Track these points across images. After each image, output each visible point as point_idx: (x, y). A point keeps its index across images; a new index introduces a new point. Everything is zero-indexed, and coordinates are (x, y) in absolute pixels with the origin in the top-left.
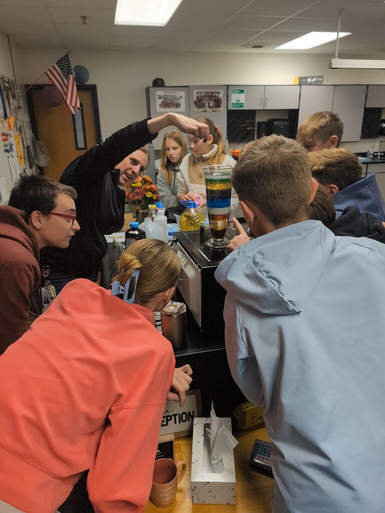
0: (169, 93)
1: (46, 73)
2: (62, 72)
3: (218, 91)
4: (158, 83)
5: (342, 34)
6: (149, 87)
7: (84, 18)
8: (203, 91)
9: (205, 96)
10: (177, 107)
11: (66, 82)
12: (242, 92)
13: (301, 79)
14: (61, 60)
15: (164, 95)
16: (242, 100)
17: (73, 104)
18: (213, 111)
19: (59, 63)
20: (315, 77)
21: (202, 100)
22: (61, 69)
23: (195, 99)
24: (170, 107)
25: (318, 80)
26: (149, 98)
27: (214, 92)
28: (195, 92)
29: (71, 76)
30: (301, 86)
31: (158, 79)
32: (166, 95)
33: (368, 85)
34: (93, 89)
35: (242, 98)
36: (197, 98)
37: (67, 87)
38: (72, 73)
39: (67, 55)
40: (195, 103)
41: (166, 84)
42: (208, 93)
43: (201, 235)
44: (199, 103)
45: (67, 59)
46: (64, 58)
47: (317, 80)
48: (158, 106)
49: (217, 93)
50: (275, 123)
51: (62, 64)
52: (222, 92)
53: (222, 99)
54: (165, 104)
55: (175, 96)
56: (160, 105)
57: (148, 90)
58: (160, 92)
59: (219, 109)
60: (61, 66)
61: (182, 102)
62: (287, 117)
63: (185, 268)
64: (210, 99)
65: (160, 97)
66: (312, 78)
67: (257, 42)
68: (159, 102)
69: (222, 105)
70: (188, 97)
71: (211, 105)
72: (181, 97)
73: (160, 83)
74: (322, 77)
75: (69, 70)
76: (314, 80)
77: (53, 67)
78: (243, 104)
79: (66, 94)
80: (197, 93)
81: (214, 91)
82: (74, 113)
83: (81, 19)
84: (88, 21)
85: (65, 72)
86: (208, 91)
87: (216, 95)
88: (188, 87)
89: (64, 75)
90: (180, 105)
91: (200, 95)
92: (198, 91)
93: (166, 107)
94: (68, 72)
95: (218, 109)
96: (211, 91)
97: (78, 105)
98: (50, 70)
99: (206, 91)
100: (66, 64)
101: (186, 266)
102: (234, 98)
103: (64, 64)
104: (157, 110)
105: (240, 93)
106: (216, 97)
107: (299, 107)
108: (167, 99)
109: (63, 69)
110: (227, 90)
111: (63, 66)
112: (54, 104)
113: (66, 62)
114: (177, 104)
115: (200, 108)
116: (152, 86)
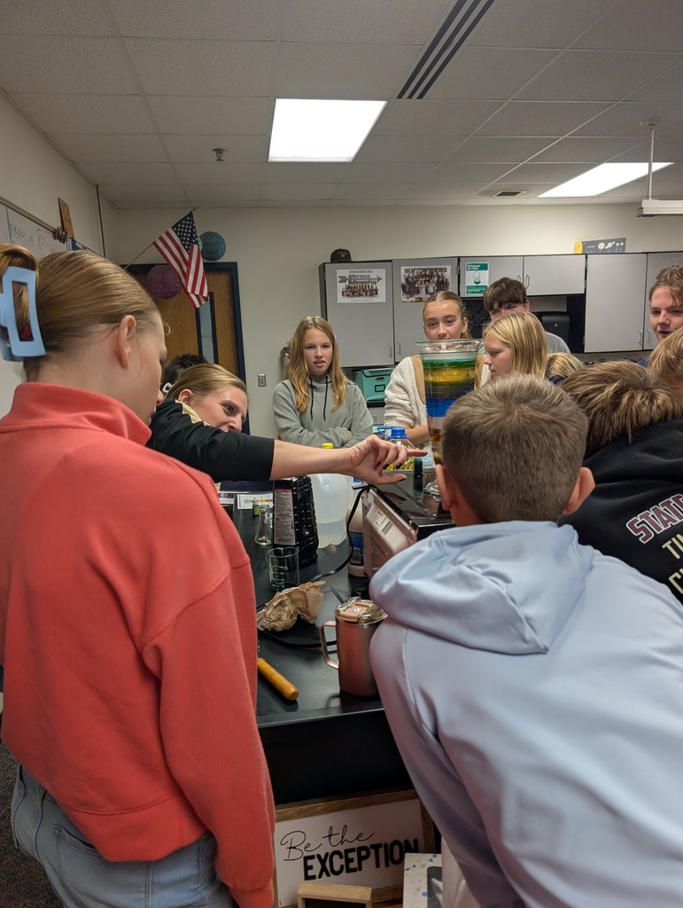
0: (359, 272)
1: (155, 243)
2: (182, 241)
3: (443, 267)
4: (340, 257)
5: (657, 166)
6: (324, 264)
7: (219, 151)
8: (417, 267)
9: (420, 276)
10: (371, 295)
11: (187, 256)
12: (484, 267)
13: (585, 244)
14: (180, 222)
15: (350, 276)
16: (484, 282)
17: (197, 292)
19: (177, 228)
20: (611, 241)
21: (415, 283)
22: (179, 236)
23: (403, 281)
24: (360, 295)
25: (618, 244)
26: (325, 282)
27: (436, 269)
28: (403, 269)
29: (196, 247)
30: (586, 255)
31: (340, 250)
32: (354, 276)
34: (231, 270)
35: (484, 277)
36: (407, 280)
37: (188, 264)
38: (197, 243)
39: (190, 215)
40: (403, 287)
41: (353, 258)
42: (426, 270)
43: (415, 476)
44: (410, 288)
45: (189, 221)
46: (185, 219)
47: (614, 245)
48: (339, 294)
49: (441, 270)
50: (545, 319)
51: (181, 228)
52: (449, 268)
53: (450, 281)
54: (352, 291)
55: (368, 276)
56: (343, 293)
57: (322, 268)
58: (343, 271)
60: (180, 232)
61: (381, 287)
62: (565, 310)
63: (386, 533)
64: (429, 281)
65: (343, 280)
66: (606, 242)
67: (507, 186)
68: (341, 287)
70: (391, 278)
71: (431, 289)
72: (379, 279)
73: (343, 256)
74: (624, 240)
75: (192, 238)
76: (610, 245)
77: (168, 234)
79: (186, 276)
80: (407, 271)
81: (434, 267)
82: (198, 306)
83: (215, 153)
84: (225, 156)
85: (186, 241)
86: (426, 267)
87: (440, 274)
88: (391, 261)
89: (184, 245)
90: (376, 291)
91: (411, 275)
92: (407, 268)
93: (353, 295)
94: (190, 242)
96: (430, 267)
97: (205, 294)
98: (161, 239)
99: (422, 267)
100: (188, 229)
101: (386, 530)
102: (470, 278)
103: (185, 228)
104: (339, 302)
105: (480, 269)
106: (439, 277)
107: (585, 290)
108: (355, 282)
109: (183, 236)
110: (459, 264)
111: (184, 232)
112: (169, 295)
113: (189, 225)
114: (372, 291)
115: (411, 296)
116: (329, 261)
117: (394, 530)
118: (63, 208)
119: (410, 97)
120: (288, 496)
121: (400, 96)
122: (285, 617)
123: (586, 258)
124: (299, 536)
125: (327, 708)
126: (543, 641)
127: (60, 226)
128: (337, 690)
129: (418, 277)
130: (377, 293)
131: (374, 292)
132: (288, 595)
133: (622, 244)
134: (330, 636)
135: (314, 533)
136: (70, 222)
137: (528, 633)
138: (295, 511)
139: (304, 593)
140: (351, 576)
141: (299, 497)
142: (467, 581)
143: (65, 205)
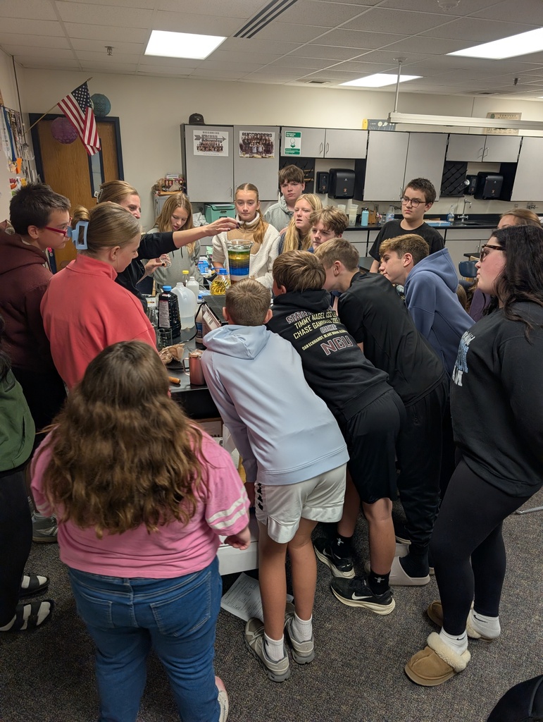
0: (209, 133)
1: (59, 104)
2: (79, 104)
3: (269, 133)
4: (196, 120)
6: (184, 124)
7: (109, 48)
8: (251, 132)
9: (253, 138)
10: (218, 151)
11: (83, 116)
12: (298, 135)
13: (370, 122)
14: (78, 89)
15: (203, 136)
16: (298, 146)
17: (92, 144)
18: (263, 157)
19: (75, 93)
20: (387, 121)
21: (249, 143)
22: (77, 100)
23: (241, 141)
24: (210, 150)
25: (391, 124)
26: (184, 139)
27: (264, 135)
28: (241, 132)
29: (90, 109)
30: (369, 131)
31: (196, 115)
32: (206, 136)
33: (449, 134)
34: (115, 122)
35: (298, 143)
36: (243, 141)
37: (85, 123)
38: (90, 106)
39: (85, 84)
40: (241, 146)
41: (206, 122)
42: (257, 134)
44: (246, 147)
45: (84, 89)
46: (81, 87)
47: (388, 124)
48: (195, 148)
49: (268, 135)
50: (338, 175)
51: (78, 93)
52: (273, 134)
53: (274, 144)
54: (204, 147)
55: (216, 136)
56: (198, 148)
57: (183, 127)
58: (198, 132)
59: (270, 155)
60: (78, 97)
61: (225, 144)
62: (353, 169)
63: (210, 325)
64: (259, 143)
65: (198, 138)
66: (383, 122)
67: (315, 79)
68: (196, 143)
69: (274, 151)
70: (233, 139)
71: (260, 149)
72: (224, 139)
73: (198, 119)
75: (87, 102)
76: (385, 124)
77: (68, 97)
78: (299, 150)
79: (84, 132)
80: (243, 134)
82: (92, 154)
83: (106, 49)
84: (113, 52)
85: (82, 104)
86: (257, 133)
87: (267, 138)
88: (232, 126)
89: (81, 107)
90: (222, 147)
91: (247, 137)
92: (244, 132)
93: (205, 149)
94: (85, 105)
95: (268, 155)
96: (260, 133)
97: (98, 146)
98: (63, 101)
99: (254, 132)
100: (84, 95)
101: (210, 323)
102: (288, 142)
103: (81, 94)
104: (195, 154)
105: (295, 136)
106: (266, 140)
107: (367, 156)
108: (207, 140)
109: (80, 100)
110: (280, 132)
111: (81, 97)
112: (68, 141)
113: (84, 92)
114: (218, 147)
115: (247, 153)
116: (188, 123)
117: (213, 323)
119: (242, 37)
120: (166, 304)
121: (236, 36)
122: (167, 358)
123: (369, 133)
124: (172, 323)
125: (185, 388)
126: (252, 356)
128: (189, 383)
129: (251, 139)
130: (222, 150)
131: (220, 149)
132: (169, 349)
133: (393, 124)
134: (187, 365)
135: (179, 322)
137: (249, 354)
138: (170, 312)
139: (176, 349)
140: (197, 343)
141: (172, 304)
142: (234, 339)
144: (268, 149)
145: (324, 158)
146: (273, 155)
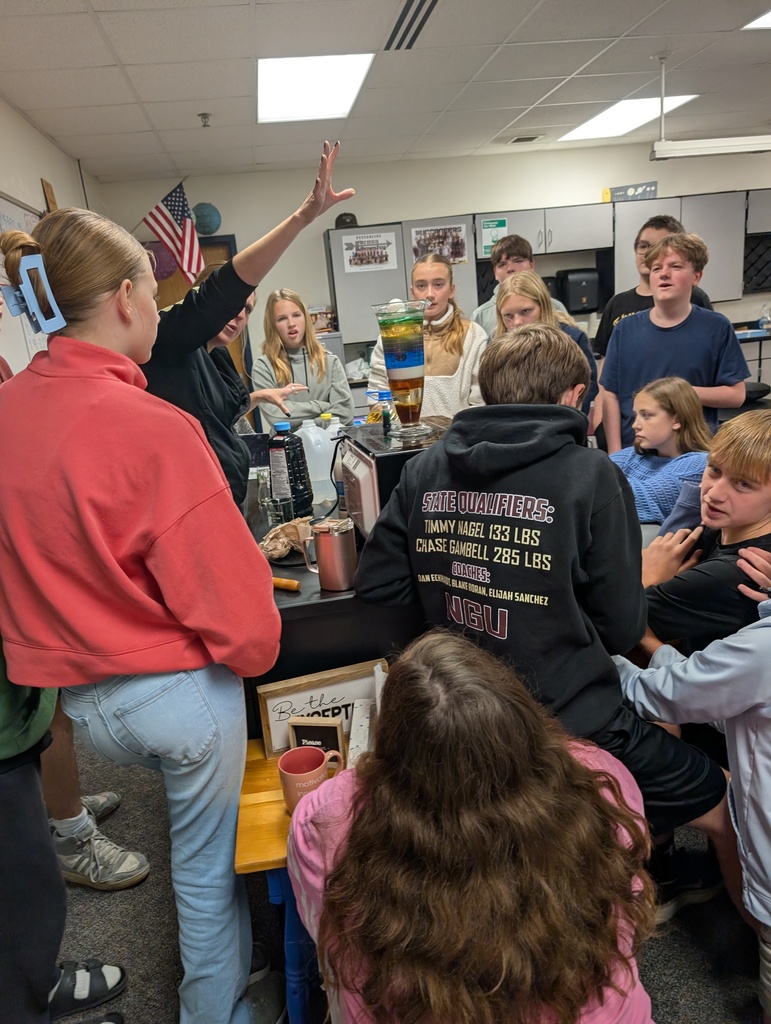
0: (366, 238)
1: (145, 220)
2: (173, 215)
3: (457, 226)
4: (345, 222)
5: (674, 102)
6: (328, 230)
7: (204, 116)
8: (429, 228)
9: (433, 238)
10: (381, 262)
11: (180, 232)
12: (502, 224)
13: (614, 191)
14: (170, 195)
15: (357, 243)
17: (194, 270)
19: (167, 201)
20: (641, 185)
21: (428, 245)
22: (170, 211)
23: (415, 244)
24: (369, 262)
25: (648, 189)
26: (330, 251)
27: (450, 229)
28: (413, 231)
29: (188, 221)
30: (614, 203)
31: (345, 214)
32: (362, 242)
33: (748, 192)
34: (228, 243)
36: (418, 243)
37: (182, 241)
38: (189, 216)
39: (180, 186)
40: (416, 251)
41: (360, 222)
42: (438, 231)
45: (180, 193)
46: (175, 191)
47: (645, 189)
48: (347, 262)
49: (455, 229)
50: (571, 277)
51: (171, 201)
52: (464, 227)
53: (466, 241)
54: (360, 259)
55: (377, 241)
56: (350, 261)
57: (327, 235)
58: (349, 237)
59: (460, 259)
60: (171, 205)
61: (392, 252)
62: (593, 265)
64: (442, 243)
65: (350, 247)
66: (636, 187)
67: (524, 131)
68: (348, 255)
69: (466, 252)
70: (402, 241)
72: (389, 244)
73: (348, 220)
74: (655, 184)
75: (183, 211)
76: (640, 190)
77: (157, 208)
79: (181, 254)
80: (418, 233)
81: (448, 227)
83: (200, 118)
84: (211, 121)
85: (177, 215)
86: (439, 228)
87: (454, 234)
88: (400, 223)
89: (176, 220)
90: (386, 256)
91: (423, 237)
92: (418, 229)
93: (362, 263)
94: (182, 215)
95: (458, 259)
96: (443, 227)
98: (151, 214)
99: (434, 228)
102: (488, 236)
103: (175, 201)
104: (347, 271)
105: (498, 226)
106: (453, 237)
107: (614, 242)
108: (363, 249)
110: (474, 222)
111: (175, 206)
112: (165, 275)
113: (179, 197)
114: (381, 257)
116: (334, 227)
118: (46, 189)
119: (398, 47)
121: (388, 47)
122: (280, 547)
123: (614, 206)
125: (311, 599)
127: (46, 209)
128: (319, 589)
129: (431, 239)
130: (387, 259)
131: (383, 259)
132: (282, 529)
133: (653, 188)
136: (54, 203)
139: (295, 527)
143: (48, 185)
144: (457, 249)
145: (546, 254)
146: (465, 258)
